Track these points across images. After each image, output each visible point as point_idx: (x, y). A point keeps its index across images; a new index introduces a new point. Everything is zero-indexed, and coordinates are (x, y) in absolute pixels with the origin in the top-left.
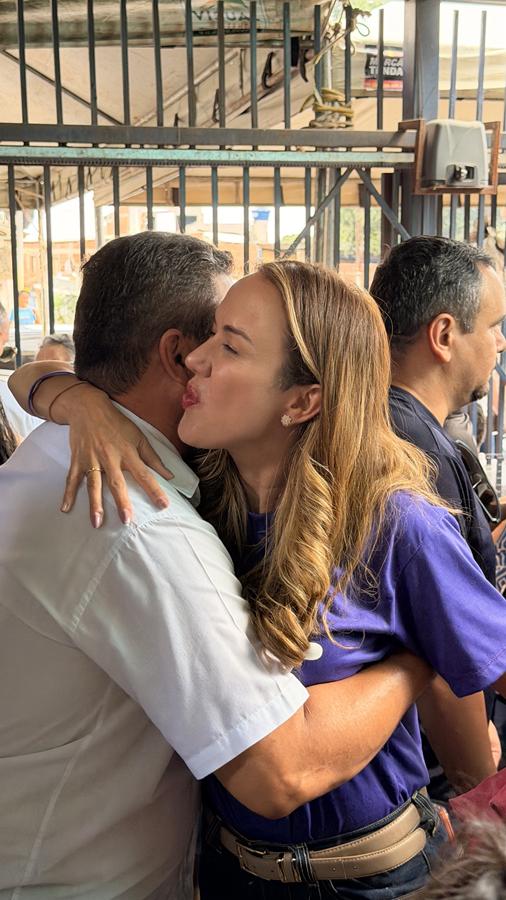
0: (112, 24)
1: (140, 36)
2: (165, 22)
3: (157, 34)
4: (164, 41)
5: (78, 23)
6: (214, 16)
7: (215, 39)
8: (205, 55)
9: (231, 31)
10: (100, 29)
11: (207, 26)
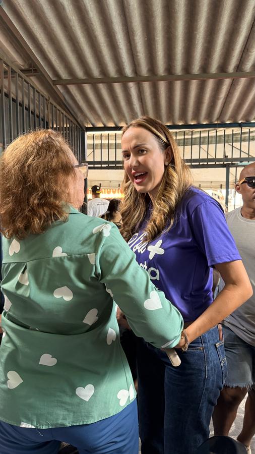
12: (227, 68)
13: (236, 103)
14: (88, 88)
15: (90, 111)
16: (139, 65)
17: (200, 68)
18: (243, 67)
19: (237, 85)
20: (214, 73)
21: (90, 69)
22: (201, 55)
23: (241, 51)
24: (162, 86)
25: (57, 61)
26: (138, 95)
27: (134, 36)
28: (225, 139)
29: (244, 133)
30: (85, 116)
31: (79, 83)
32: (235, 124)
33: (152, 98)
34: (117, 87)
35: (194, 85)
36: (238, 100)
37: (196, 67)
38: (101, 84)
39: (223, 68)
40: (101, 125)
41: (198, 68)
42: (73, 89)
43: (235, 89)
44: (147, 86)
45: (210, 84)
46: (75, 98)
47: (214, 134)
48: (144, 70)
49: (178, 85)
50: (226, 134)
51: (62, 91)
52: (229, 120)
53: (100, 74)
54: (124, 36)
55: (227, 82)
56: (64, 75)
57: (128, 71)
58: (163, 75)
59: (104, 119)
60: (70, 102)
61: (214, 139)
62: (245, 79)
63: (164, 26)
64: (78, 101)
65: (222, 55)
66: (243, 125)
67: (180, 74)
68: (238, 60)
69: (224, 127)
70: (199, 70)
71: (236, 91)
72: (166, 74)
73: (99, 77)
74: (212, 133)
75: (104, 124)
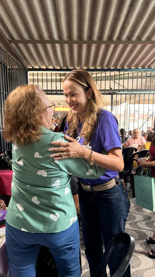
0: (135, 76)
1: (139, 77)
2: (143, 75)
3: (142, 77)
4: (143, 78)
5: (131, 76)
6: (150, 74)
7: (150, 77)
8: (148, 80)
9: (152, 76)
10: (134, 77)
11: (148, 76)
12: (113, 38)
13: (117, 58)
14: (31, 46)
15: (31, 59)
16: (62, 34)
17: (97, 37)
18: (121, 38)
19: (118, 47)
20: (105, 40)
21: (33, 34)
22: (98, 30)
23: (120, 29)
24: (75, 47)
25: (12, 28)
26: (61, 50)
27: (60, 17)
28: (110, 78)
29: (121, 75)
30: (28, 62)
31: (25, 43)
32: (116, 70)
33: (69, 53)
34: (49, 46)
35: (94, 47)
36: (118, 56)
37: (95, 37)
38: (39, 44)
39: (110, 38)
40: (38, 68)
41: (96, 37)
42: (21, 46)
43: (117, 50)
44: (66, 46)
45: (103, 47)
46: (22, 51)
47: (104, 75)
48: (65, 36)
49: (85, 47)
50: (111, 75)
51: (14, 47)
52: (112, 67)
53: (39, 38)
54: (54, 17)
55: (112, 46)
56: (16, 37)
57: (56, 37)
58: (76, 40)
59: (39, 64)
60: (19, 53)
61: (104, 78)
62: (122, 45)
63: (77, 12)
64: (24, 53)
65: (110, 31)
66: (120, 70)
67: (86, 40)
68: (119, 34)
69: (110, 71)
70: (96, 38)
71: (117, 51)
72: (78, 40)
73: (38, 40)
74: (103, 74)
75: (39, 67)
